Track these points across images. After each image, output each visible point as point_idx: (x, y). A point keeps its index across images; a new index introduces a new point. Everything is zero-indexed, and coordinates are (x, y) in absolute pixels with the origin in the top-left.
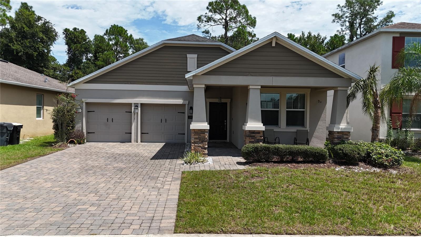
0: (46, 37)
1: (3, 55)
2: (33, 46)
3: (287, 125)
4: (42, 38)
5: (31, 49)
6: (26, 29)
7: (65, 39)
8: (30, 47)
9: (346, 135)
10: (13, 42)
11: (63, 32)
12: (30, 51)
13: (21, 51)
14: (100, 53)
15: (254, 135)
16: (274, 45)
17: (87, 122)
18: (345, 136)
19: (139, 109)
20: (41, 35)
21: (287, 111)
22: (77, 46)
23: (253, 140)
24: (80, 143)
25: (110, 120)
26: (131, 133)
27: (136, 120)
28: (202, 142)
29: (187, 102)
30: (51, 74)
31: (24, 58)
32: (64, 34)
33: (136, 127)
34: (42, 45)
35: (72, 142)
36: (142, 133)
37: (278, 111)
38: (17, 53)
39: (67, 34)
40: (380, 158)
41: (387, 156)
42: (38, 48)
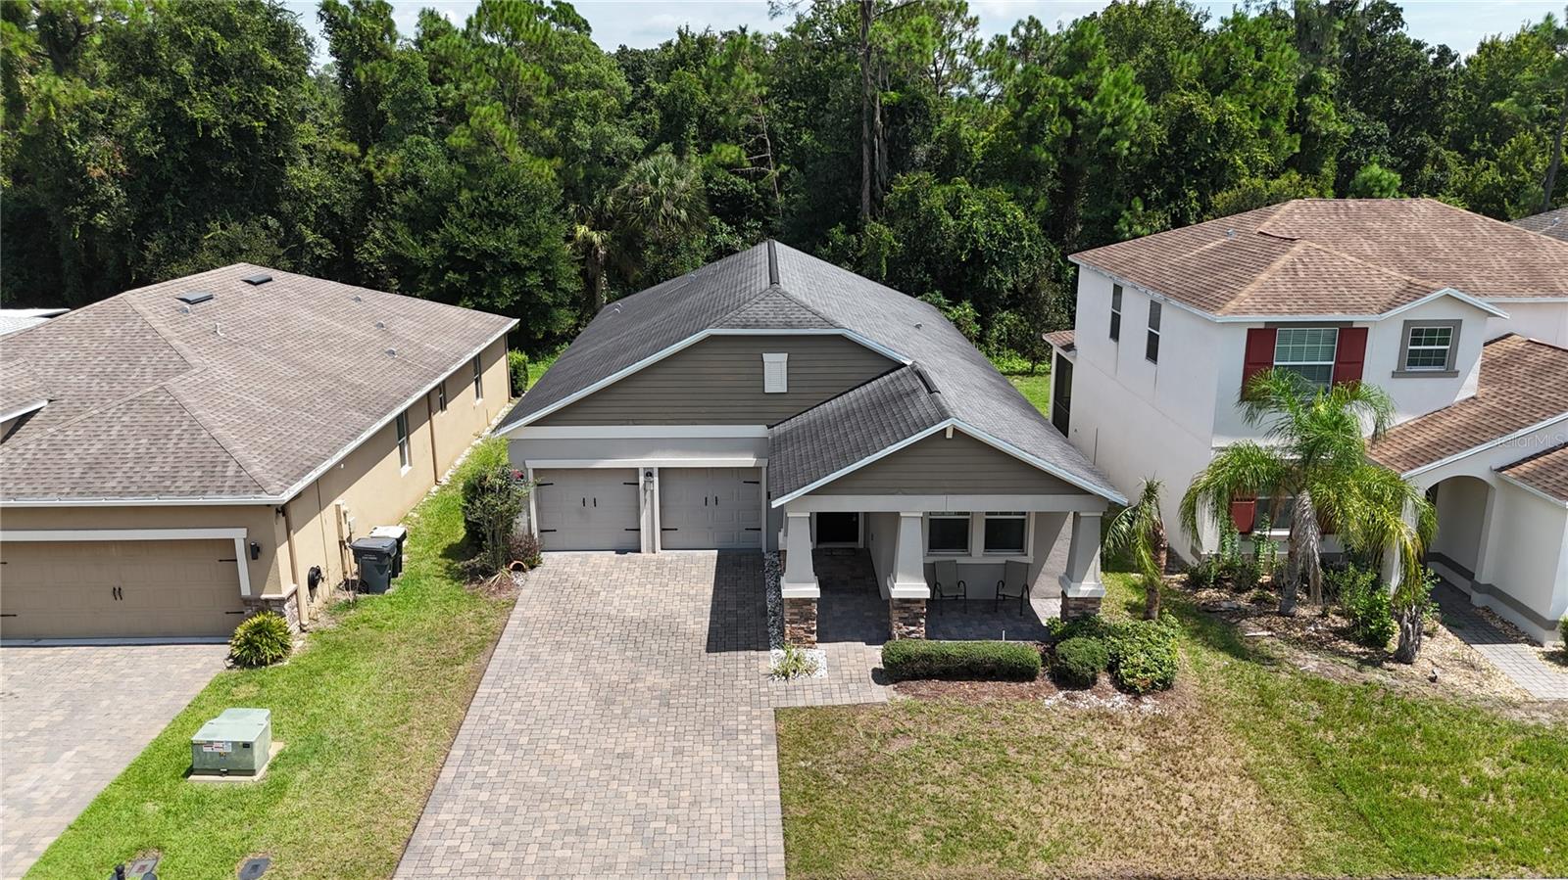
0: (279, 59)
1: (160, 135)
2: (249, 101)
3: (986, 548)
4: (273, 67)
5: (246, 113)
6: (222, 45)
7: (326, 35)
8: (242, 105)
9: (1091, 602)
10: (191, 94)
11: (319, 13)
12: (245, 120)
13: (217, 124)
14: (447, 86)
15: (907, 605)
16: (949, 435)
17: (539, 508)
18: (1090, 606)
19: (656, 479)
20: (269, 60)
21: (987, 520)
22: (373, 70)
23: (907, 615)
24: (532, 567)
25: (590, 503)
26: (639, 530)
27: (648, 505)
28: (807, 620)
29: (764, 463)
30: (312, 185)
31: (228, 142)
32: (322, 17)
33: (649, 520)
34: (274, 94)
35: (518, 568)
36: (663, 530)
37: (967, 520)
38: (207, 129)
39: (331, 16)
40: (1132, 676)
41: (1145, 671)
42: (266, 105)
